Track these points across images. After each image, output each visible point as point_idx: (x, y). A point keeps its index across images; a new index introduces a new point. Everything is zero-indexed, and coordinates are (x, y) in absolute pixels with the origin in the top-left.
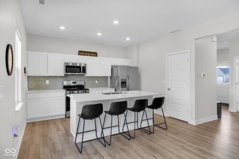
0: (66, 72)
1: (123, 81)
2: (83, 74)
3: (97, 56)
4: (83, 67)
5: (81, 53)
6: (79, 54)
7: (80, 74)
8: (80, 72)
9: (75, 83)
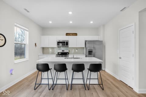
0: (58, 45)
1: (90, 50)
2: (67, 46)
3: (77, 35)
4: (66, 42)
5: (67, 34)
6: (66, 35)
7: (65, 46)
8: (65, 45)
9: (64, 51)
